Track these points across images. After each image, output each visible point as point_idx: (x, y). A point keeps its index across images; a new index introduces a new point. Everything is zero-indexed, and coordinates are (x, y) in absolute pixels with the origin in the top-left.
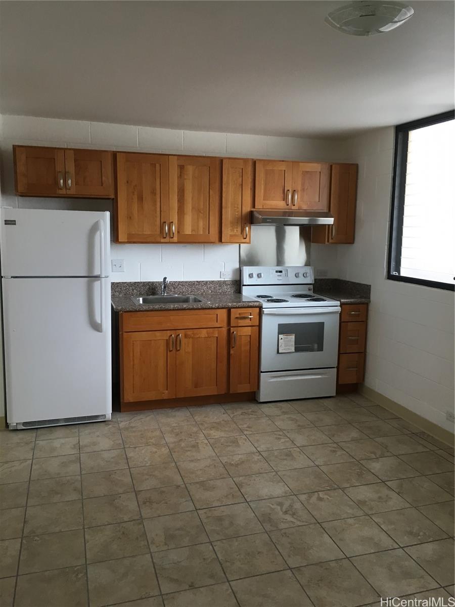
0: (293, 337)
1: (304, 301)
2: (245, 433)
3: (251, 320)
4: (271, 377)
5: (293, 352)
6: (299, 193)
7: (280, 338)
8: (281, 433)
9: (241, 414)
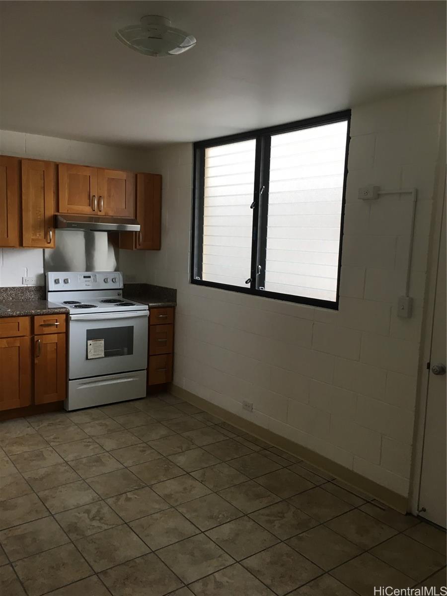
0: (102, 342)
1: (113, 306)
2: (52, 444)
3: (57, 327)
4: (80, 384)
5: (103, 357)
6: (106, 199)
7: (89, 344)
8: (91, 440)
9: (48, 426)
